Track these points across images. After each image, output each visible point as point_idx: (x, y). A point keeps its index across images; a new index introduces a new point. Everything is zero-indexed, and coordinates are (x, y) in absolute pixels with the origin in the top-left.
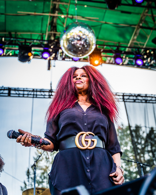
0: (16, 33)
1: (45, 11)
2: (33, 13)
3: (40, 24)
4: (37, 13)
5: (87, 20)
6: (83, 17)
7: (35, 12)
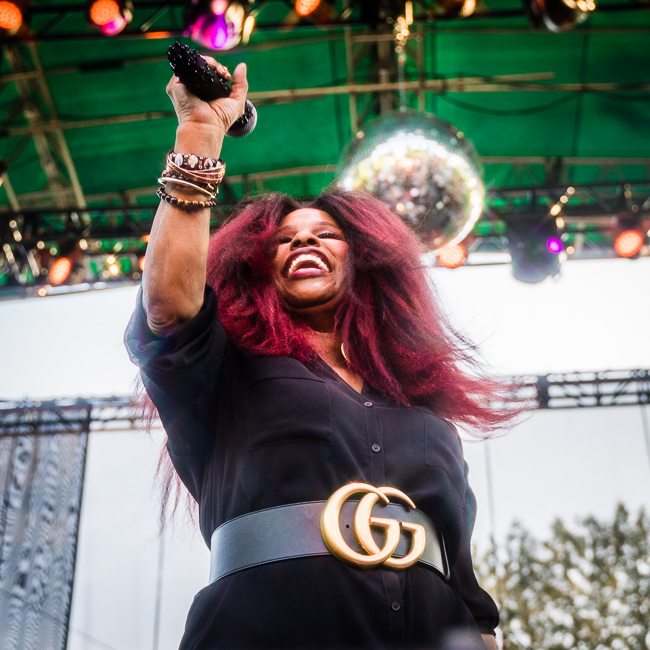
0: (245, 176)
1: (341, 76)
2: (285, 93)
3: (333, 129)
4: (301, 92)
5: (505, 88)
6: (488, 80)
7: (292, 88)
